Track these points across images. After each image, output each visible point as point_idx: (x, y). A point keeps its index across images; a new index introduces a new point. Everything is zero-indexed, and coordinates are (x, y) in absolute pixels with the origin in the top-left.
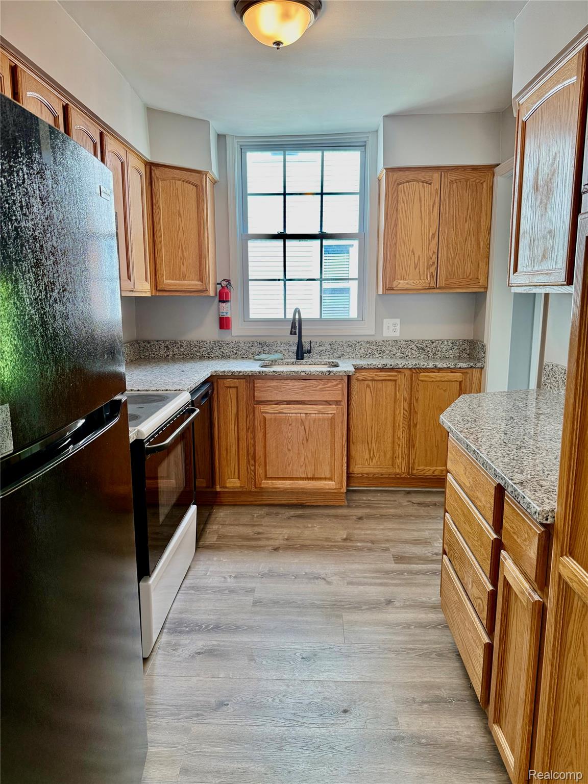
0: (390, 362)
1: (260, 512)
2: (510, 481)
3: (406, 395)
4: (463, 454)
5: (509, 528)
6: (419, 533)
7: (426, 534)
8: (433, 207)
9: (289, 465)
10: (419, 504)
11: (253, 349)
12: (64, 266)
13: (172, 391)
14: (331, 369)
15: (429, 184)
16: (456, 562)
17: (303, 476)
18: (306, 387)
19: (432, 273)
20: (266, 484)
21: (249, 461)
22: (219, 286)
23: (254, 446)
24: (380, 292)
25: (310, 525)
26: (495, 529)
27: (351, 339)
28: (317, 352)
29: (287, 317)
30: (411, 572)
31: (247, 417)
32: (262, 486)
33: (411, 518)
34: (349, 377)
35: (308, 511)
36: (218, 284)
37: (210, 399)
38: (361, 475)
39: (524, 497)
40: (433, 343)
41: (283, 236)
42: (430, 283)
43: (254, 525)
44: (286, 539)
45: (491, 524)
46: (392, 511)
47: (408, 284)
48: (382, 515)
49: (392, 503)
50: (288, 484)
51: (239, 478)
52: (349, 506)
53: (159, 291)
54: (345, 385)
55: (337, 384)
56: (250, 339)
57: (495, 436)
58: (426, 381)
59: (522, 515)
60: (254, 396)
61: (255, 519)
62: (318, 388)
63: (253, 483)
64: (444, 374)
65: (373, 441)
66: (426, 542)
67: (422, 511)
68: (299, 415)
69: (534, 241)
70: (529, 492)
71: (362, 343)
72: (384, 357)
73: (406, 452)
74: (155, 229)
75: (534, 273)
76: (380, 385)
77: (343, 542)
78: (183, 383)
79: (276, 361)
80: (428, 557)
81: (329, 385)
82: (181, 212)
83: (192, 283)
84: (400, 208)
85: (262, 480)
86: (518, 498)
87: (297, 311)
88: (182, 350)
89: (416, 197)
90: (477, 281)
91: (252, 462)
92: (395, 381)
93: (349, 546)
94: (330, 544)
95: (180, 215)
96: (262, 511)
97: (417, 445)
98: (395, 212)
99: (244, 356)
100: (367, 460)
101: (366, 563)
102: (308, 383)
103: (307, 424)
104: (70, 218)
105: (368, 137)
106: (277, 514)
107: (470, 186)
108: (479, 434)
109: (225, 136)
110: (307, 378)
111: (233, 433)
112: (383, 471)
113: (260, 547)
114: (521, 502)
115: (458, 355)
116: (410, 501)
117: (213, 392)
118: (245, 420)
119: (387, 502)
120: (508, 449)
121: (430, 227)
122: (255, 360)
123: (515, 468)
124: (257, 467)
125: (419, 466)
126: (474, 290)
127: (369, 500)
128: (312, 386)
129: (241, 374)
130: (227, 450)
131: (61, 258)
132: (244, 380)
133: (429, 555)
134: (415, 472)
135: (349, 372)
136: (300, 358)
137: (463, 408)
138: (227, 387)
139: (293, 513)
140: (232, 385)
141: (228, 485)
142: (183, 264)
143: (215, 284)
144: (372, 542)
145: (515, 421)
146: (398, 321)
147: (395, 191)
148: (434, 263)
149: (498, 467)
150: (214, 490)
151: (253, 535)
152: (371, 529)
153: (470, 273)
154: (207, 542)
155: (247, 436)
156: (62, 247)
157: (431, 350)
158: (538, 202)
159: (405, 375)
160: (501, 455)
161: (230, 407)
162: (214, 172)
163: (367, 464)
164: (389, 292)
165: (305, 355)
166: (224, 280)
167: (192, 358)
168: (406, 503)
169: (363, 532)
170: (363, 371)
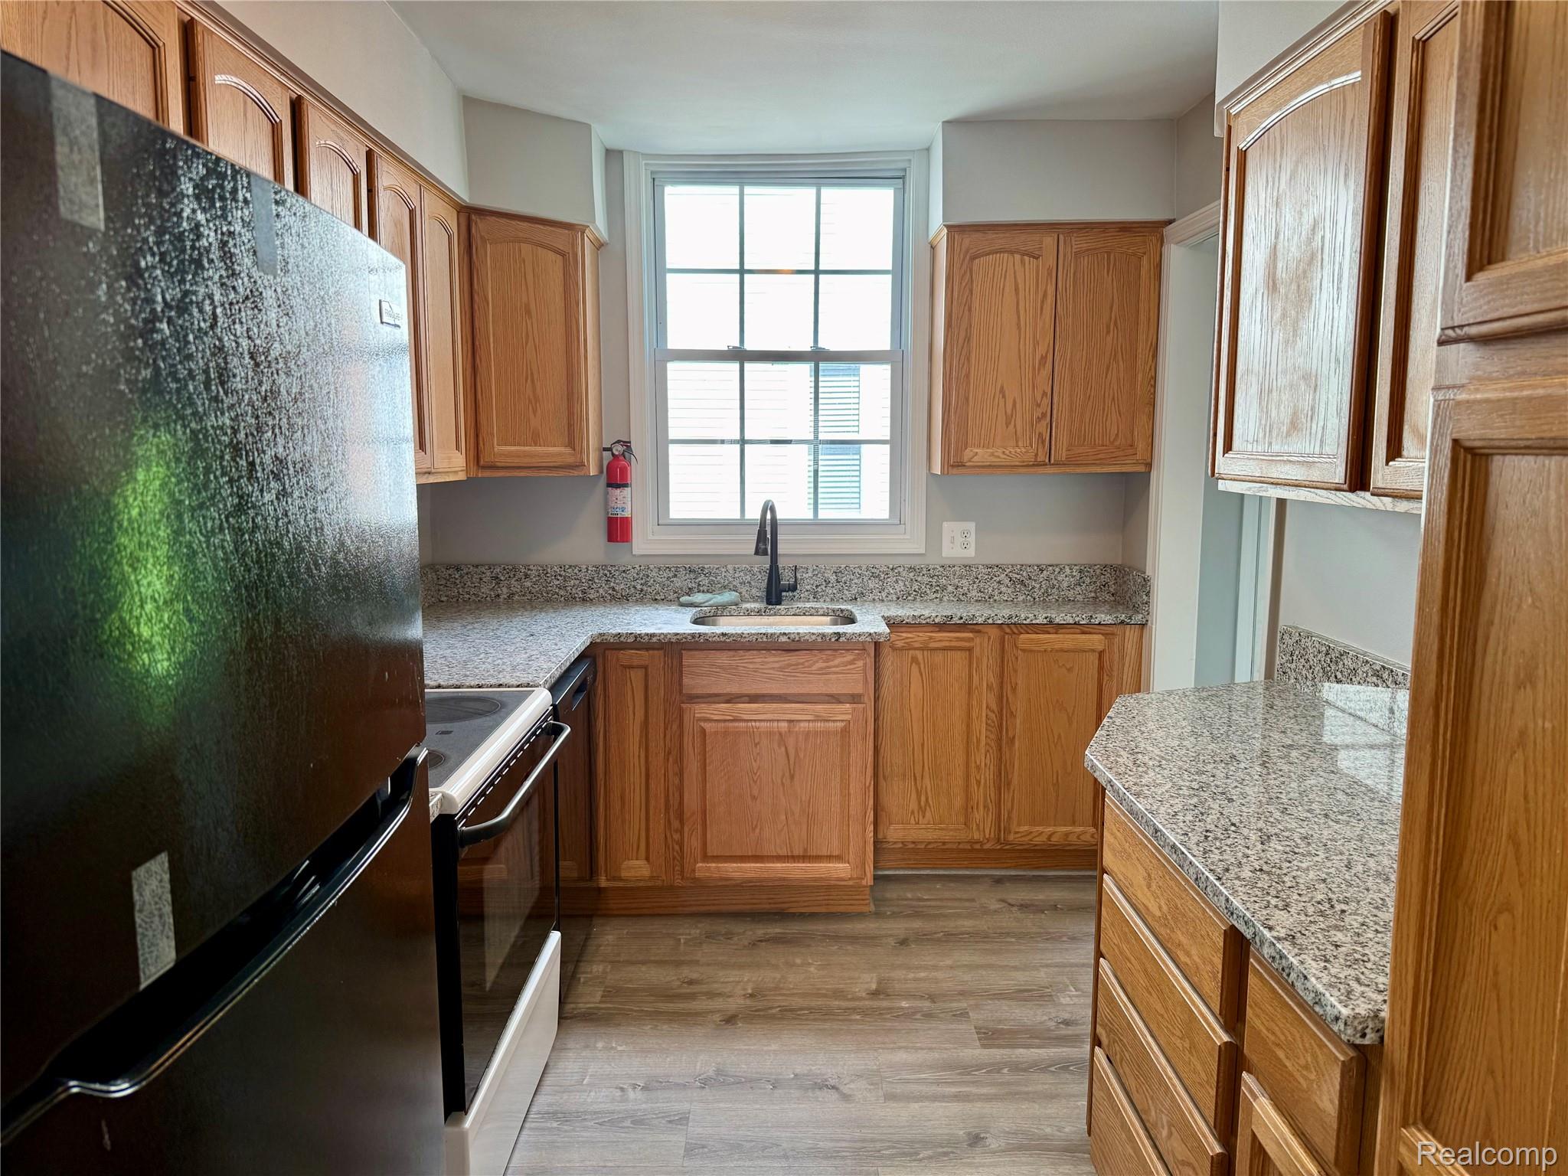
0: (960, 612)
1: (693, 932)
2: (1266, 932)
3: (992, 679)
4: (1141, 843)
5: (1264, 1031)
6: (1027, 973)
7: (1042, 976)
8: (1042, 302)
9: (754, 829)
10: (1024, 907)
11: (678, 583)
12: (301, 498)
13: (512, 686)
14: (841, 629)
15: (1034, 257)
16: (1127, 1070)
17: (783, 852)
18: (790, 665)
19: (1040, 435)
20: (706, 870)
21: (669, 821)
22: (607, 455)
23: (681, 789)
24: (937, 470)
25: (798, 961)
26: (1225, 1022)
27: (877, 562)
28: (808, 587)
29: (747, 516)
30: (1016, 1067)
31: (666, 729)
32: (697, 875)
33: (1008, 939)
34: (877, 645)
35: (794, 928)
36: (605, 449)
37: (588, 696)
38: (900, 845)
39: (1306, 978)
40: (1042, 571)
41: (740, 356)
42: (1036, 455)
43: (678, 964)
44: (752, 996)
45: (1217, 1011)
46: (967, 924)
47: (992, 454)
48: (948, 935)
49: (967, 904)
50: (750, 870)
51: (647, 859)
52: (878, 915)
53: (484, 468)
54: (870, 661)
55: (854, 660)
56: (671, 562)
57: (1210, 808)
58: (1031, 651)
59: (1295, 1008)
60: (680, 684)
61: (682, 947)
62: (814, 668)
63: (677, 868)
64: (1067, 636)
65: (926, 774)
66: (1040, 995)
67: (1030, 922)
68: (775, 724)
69: (1270, 391)
70: (1314, 964)
71: (901, 570)
72: (945, 599)
73: (992, 795)
74: (477, 343)
75: (1274, 459)
76: (939, 658)
77: (871, 999)
78: (535, 664)
79: (724, 606)
80: (1049, 1030)
81: (836, 662)
82: (533, 306)
83: (555, 451)
84: (976, 304)
85: (696, 862)
86: (1289, 975)
87: (769, 507)
88: (528, 584)
89: (1007, 284)
90: (1131, 451)
91: (676, 824)
92: (970, 650)
93: (884, 1009)
94: (844, 1004)
95: (528, 312)
96: (697, 927)
97: (1015, 781)
98: (966, 312)
99: (657, 597)
100: (913, 812)
101: (922, 1049)
102: (793, 658)
103: (791, 742)
104: (315, 386)
105: (910, 160)
106: (729, 935)
107: (1115, 264)
108: (1177, 801)
109: (621, 152)
110: (793, 646)
111: (637, 764)
112: (947, 836)
113: (697, 1014)
114: (1298, 985)
115: (1093, 595)
116: (1003, 901)
117: (594, 679)
118: (662, 736)
119: (956, 904)
120: (1242, 842)
121: (1036, 343)
122: (682, 605)
123: (1268, 893)
124: (686, 835)
125: (1019, 825)
126: (1125, 469)
127: (920, 900)
128: (802, 664)
129: (654, 640)
130: (622, 798)
131: (294, 480)
132: (661, 652)
133: (1052, 1024)
134: (1011, 837)
135: (880, 634)
136: (774, 601)
137: (1128, 732)
138: (625, 667)
139: (762, 932)
140: (636, 663)
141: (624, 874)
142: (535, 412)
143: (599, 450)
144: (932, 998)
145: (1242, 765)
146: (971, 526)
147: (965, 272)
148: (1044, 415)
149: (1235, 892)
150: (595, 885)
151: (680, 987)
152: (925, 968)
153: (1117, 435)
154: (581, 1005)
155: (666, 770)
156: (297, 456)
157: (1038, 586)
158: (1277, 315)
159: (989, 638)
160: (1233, 860)
161: (631, 709)
162: (600, 225)
163: (912, 821)
164: (955, 471)
165: (784, 594)
166: (619, 442)
167: (548, 601)
168: (994, 905)
169: (911, 976)
170: (903, 629)
